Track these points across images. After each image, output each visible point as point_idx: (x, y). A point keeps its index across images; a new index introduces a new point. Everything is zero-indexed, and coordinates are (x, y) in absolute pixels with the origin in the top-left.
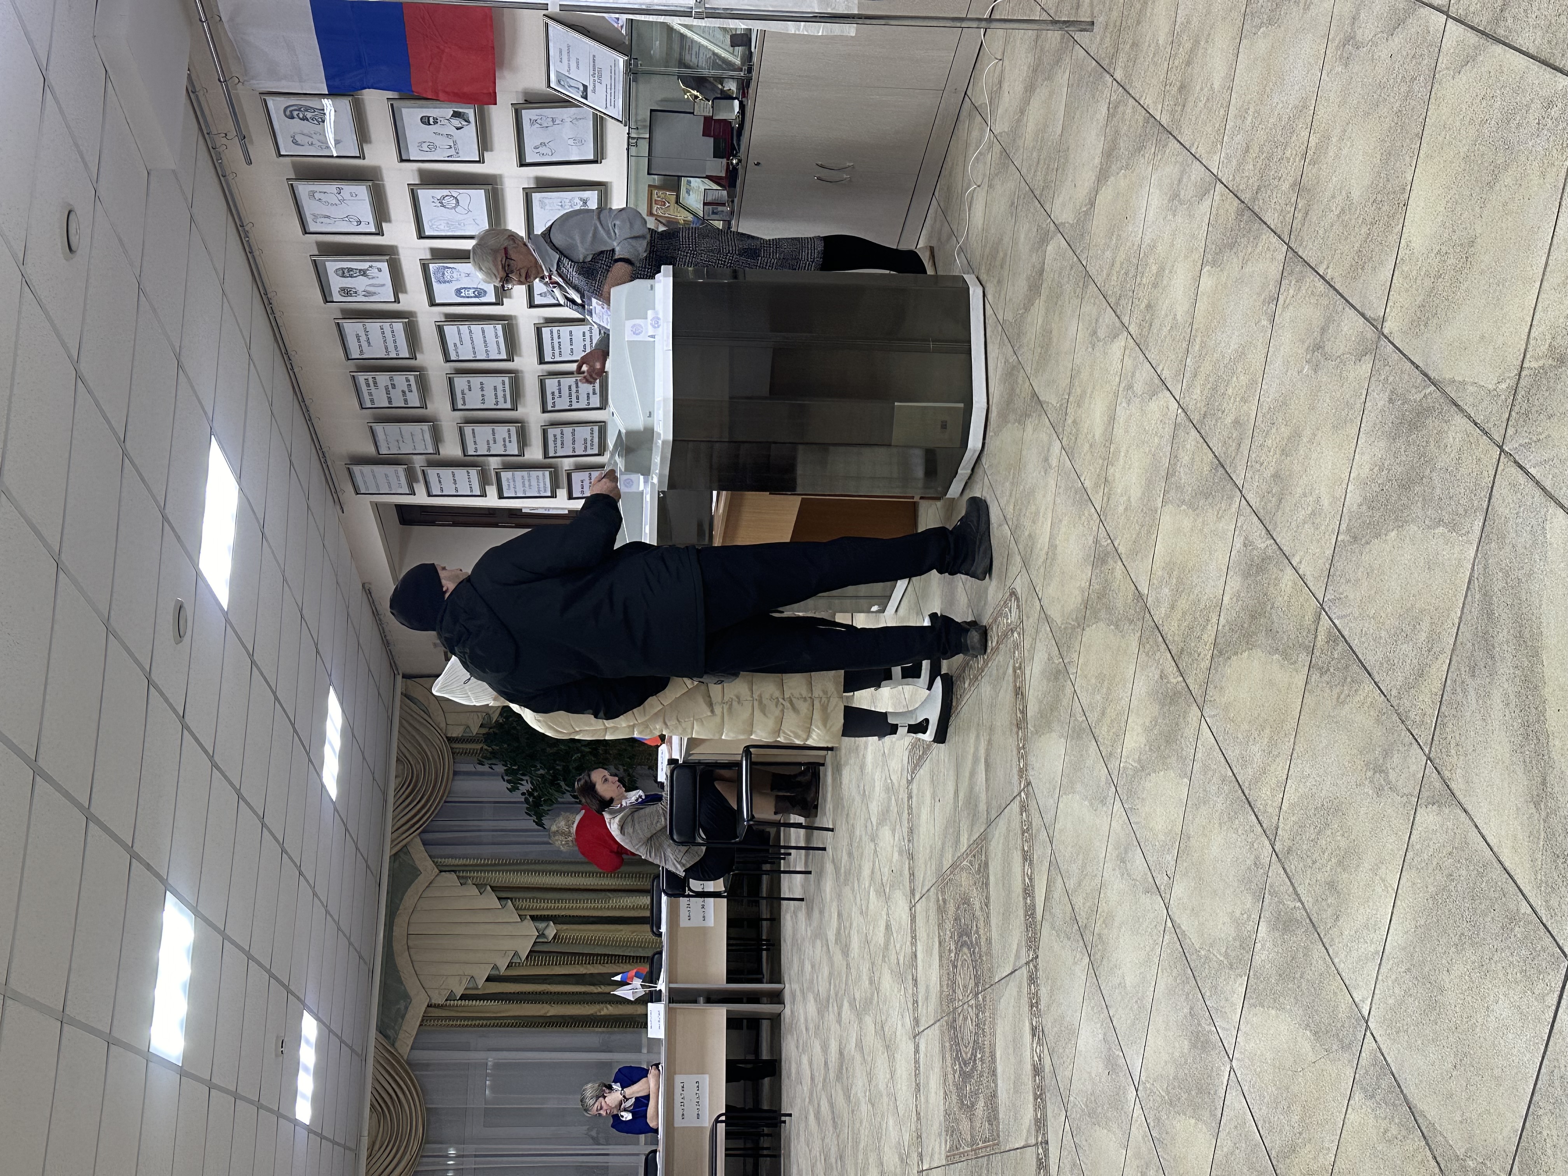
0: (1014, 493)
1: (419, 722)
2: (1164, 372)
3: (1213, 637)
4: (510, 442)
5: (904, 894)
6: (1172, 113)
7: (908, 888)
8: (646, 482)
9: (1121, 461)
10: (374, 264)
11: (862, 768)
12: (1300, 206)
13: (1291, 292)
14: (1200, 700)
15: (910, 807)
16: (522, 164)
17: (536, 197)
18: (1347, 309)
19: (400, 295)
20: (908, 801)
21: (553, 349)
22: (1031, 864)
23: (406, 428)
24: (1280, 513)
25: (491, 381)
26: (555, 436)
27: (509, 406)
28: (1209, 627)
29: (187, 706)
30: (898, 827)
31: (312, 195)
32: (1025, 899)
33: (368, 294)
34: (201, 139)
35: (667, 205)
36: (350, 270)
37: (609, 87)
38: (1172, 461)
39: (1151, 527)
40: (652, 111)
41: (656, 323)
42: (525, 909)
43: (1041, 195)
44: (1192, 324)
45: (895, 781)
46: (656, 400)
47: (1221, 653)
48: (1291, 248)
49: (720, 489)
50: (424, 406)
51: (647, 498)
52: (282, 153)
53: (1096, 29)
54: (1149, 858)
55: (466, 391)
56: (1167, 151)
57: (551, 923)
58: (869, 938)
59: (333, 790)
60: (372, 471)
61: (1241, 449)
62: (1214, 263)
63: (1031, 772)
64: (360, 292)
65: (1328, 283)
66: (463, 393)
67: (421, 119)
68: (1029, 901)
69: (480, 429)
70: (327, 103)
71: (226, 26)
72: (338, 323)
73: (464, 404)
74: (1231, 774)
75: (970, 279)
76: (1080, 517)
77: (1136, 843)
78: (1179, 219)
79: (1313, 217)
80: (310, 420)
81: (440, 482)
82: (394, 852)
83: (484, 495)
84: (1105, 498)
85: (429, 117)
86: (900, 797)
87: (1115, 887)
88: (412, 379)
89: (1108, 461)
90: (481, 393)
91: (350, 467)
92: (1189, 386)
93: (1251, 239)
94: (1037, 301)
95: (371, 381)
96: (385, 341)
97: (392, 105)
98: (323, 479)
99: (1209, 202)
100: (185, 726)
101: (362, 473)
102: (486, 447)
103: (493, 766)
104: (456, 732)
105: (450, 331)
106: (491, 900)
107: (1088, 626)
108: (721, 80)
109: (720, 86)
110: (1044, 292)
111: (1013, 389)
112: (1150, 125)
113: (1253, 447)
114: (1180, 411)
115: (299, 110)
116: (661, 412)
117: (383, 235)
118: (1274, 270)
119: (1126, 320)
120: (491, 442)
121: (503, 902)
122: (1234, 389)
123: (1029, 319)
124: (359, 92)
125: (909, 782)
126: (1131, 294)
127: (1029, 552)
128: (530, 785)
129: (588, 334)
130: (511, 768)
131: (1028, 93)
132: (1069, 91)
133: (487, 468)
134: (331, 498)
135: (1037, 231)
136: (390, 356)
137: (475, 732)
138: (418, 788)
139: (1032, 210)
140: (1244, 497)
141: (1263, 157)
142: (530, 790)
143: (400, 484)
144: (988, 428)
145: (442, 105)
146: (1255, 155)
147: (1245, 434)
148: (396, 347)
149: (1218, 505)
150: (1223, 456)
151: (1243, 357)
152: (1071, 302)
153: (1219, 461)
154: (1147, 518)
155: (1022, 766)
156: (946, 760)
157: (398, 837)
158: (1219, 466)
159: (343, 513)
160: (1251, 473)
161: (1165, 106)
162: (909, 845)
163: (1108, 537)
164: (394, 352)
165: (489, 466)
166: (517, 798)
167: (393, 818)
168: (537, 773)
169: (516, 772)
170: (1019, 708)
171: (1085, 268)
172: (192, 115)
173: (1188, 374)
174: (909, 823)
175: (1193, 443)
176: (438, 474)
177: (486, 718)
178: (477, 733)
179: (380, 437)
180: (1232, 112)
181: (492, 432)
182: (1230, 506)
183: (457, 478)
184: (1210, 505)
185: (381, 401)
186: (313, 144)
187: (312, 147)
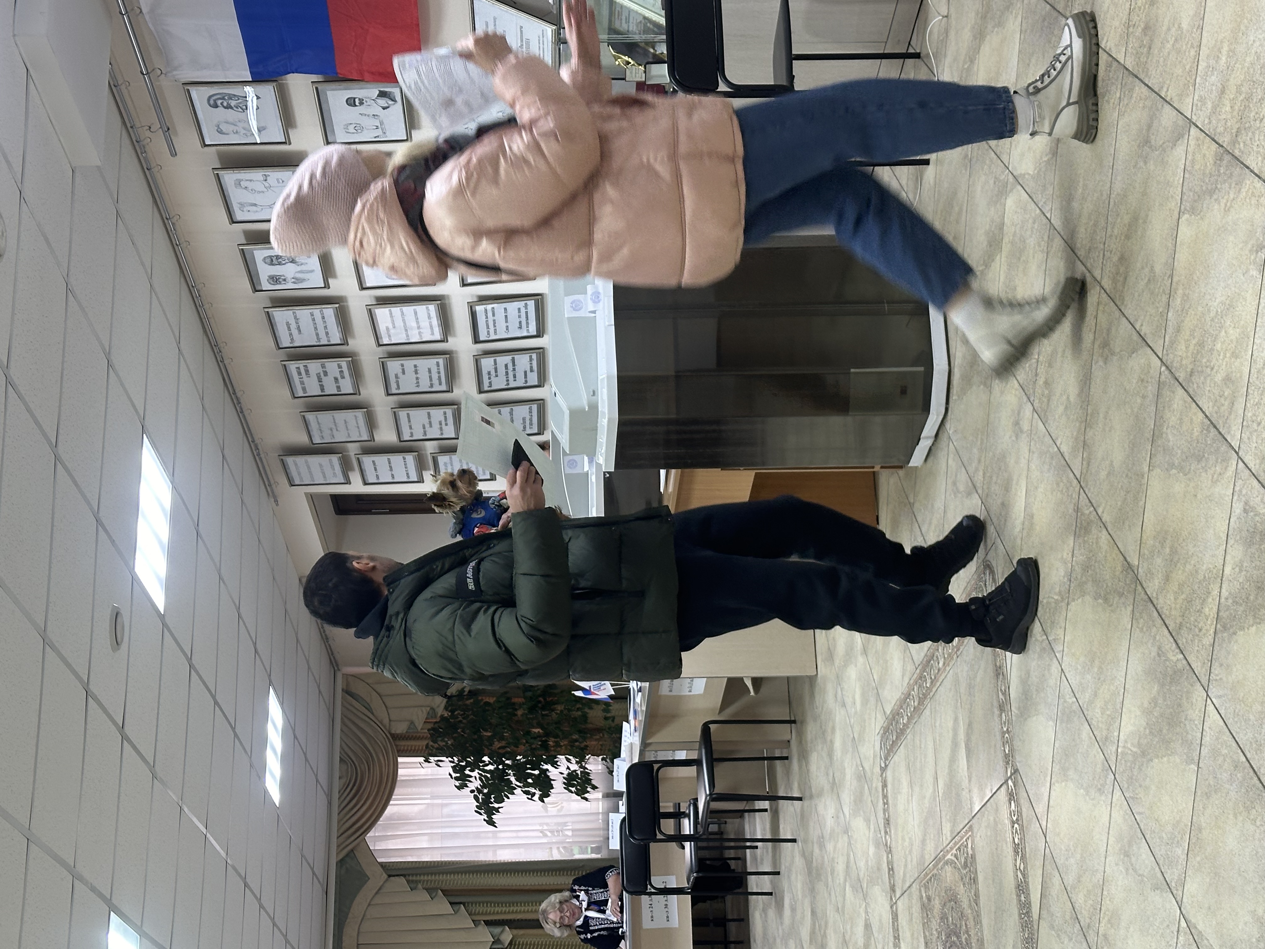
0: (983, 458)
1: (362, 719)
2: (1143, 328)
3: (1215, 609)
4: (446, 425)
5: (883, 891)
6: (1138, 55)
7: (888, 884)
8: (591, 461)
9: (1101, 423)
11: (830, 755)
14: (1204, 680)
15: (885, 796)
19: (330, 281)
20: (883, 790)
21: (488, 327)
22: (1023, 858)
23: (341, 416)
25: (424, 364)
27: (444, 387)
28: (1210, 600)
29: (126, 716)
30: (873, 817)
31: (238, 183)
32: (1019, 896)
33: (297, 280)
34: (124, 132)
36: (278, 257)
38: (1158, 424)
39: (1138, 493)
41: (596, 298)
42: (478, 914)
44: (1172, 276)
45: (867, 768)
46: (600, 378)
47: (1225, 628)
49: (668, 467)
50: (357, 393)
51: (593, 479)
52: (207, 143)
54: (1156, 851)
55: (400, 375)
56: (1134, 95)
57: (507, 928)
58: (847, 938)
59: (275, 794)
60: (306, 462)
61: (1235, 408)
62: (1193, 211)
63: (1018, 758)
64: (289, 279)
66: (397, 376)
67: (347, 101)
68: (1023, 899)
69: (414, 412)
70: (249, 90)
71: (147, 17)
72: (268, 312)
73: (399, 387)
74: (1244, 759)
76: (1057, 484)
77: (1140, 835)
78: (1151, 165)
80: (242, 412)
81: (376, 469)
82: (341, 856)
83: (421, 481)
84: (1085, 463)
85: (354, 99)
86: (874, 785)
87: (1120, 883)
88: (344, 365)
89: (1087, 423)
90: (415, 376)
91: (283, 458)
92: (1172, 343)
93: (1233, 185)
94: (998, 257)
95: (302, 369)
96: (316, 328)
97: (317, 89)
98: (256, 471)
99: (1184, 147)
100: (124, 738)
101: (296, 464)
102: (422, 430)
103: (439, 763)
104: (400, 728)
105: (382, 313)
106: (443, 906)
107: (1074, 600)
108: (653, 44)
109: (652, 50)
110: (1006, 247)
113: (1248, 405)
114: (1163, 368)
115: (223, 98)
116: (605, 391)
119: (1098, 274)
120: (427, 426)
121: (456, 907)
122: (1223, 343)
123: (990, 276)
124: (283, 77)
125: (883, 770)
126: (1102, 246)
127: (1002, 523)
128: (479, 782)
129: (523, 311)
130: (458, 765)
131: (978, 41)
132: (1022, 37)
133: (423, 452)
134: (265, 490)
135: (995, 183)
136: (322, 343)
137: (419, 729)
138: (362, 789)
139: (987, 162)
140: (1241, 460)
141: (1242, 98)
142: (479, 787)
143: (334, 474)
144: (951, 391)
145: (368, 85)
146: (1232, 97)
147: (1238, 392)
148: (327, 333)
149: (1213, 469)
150: (1215, 415)
151: (1232, 309)
152: (1036, 257)
153: (1210, 420)
154: (1133, 484)
155: (1007, 752)
156: (923, 746)
157: (344, 842)
158: (1211, 427)
159: (277, 505)
160: (1248, 433)
161: (1130, 50)
162: (885, 837)
163: (1090, 504)
164: (326, 339)
165: (425, 450)
166: (466, 796)
167: (338, 822)
168: (486, 768)
169: (464, 768)
170: (1001, 690)
171: (1050, 221)
172: (114, 108)
173: (1170, 330)
174: (884, 814)
175: (1181, 402)
176: (373, 462)
177: (431, 713)
178: (421, 729)
179: (313, 426)
180: (1204, 51)
181: (427, 416)
182: (1226, 469)
183: (392, 465)
184: (1203, 468)
185: (314, 390)
186: (237, 132)
187: (236, 135)
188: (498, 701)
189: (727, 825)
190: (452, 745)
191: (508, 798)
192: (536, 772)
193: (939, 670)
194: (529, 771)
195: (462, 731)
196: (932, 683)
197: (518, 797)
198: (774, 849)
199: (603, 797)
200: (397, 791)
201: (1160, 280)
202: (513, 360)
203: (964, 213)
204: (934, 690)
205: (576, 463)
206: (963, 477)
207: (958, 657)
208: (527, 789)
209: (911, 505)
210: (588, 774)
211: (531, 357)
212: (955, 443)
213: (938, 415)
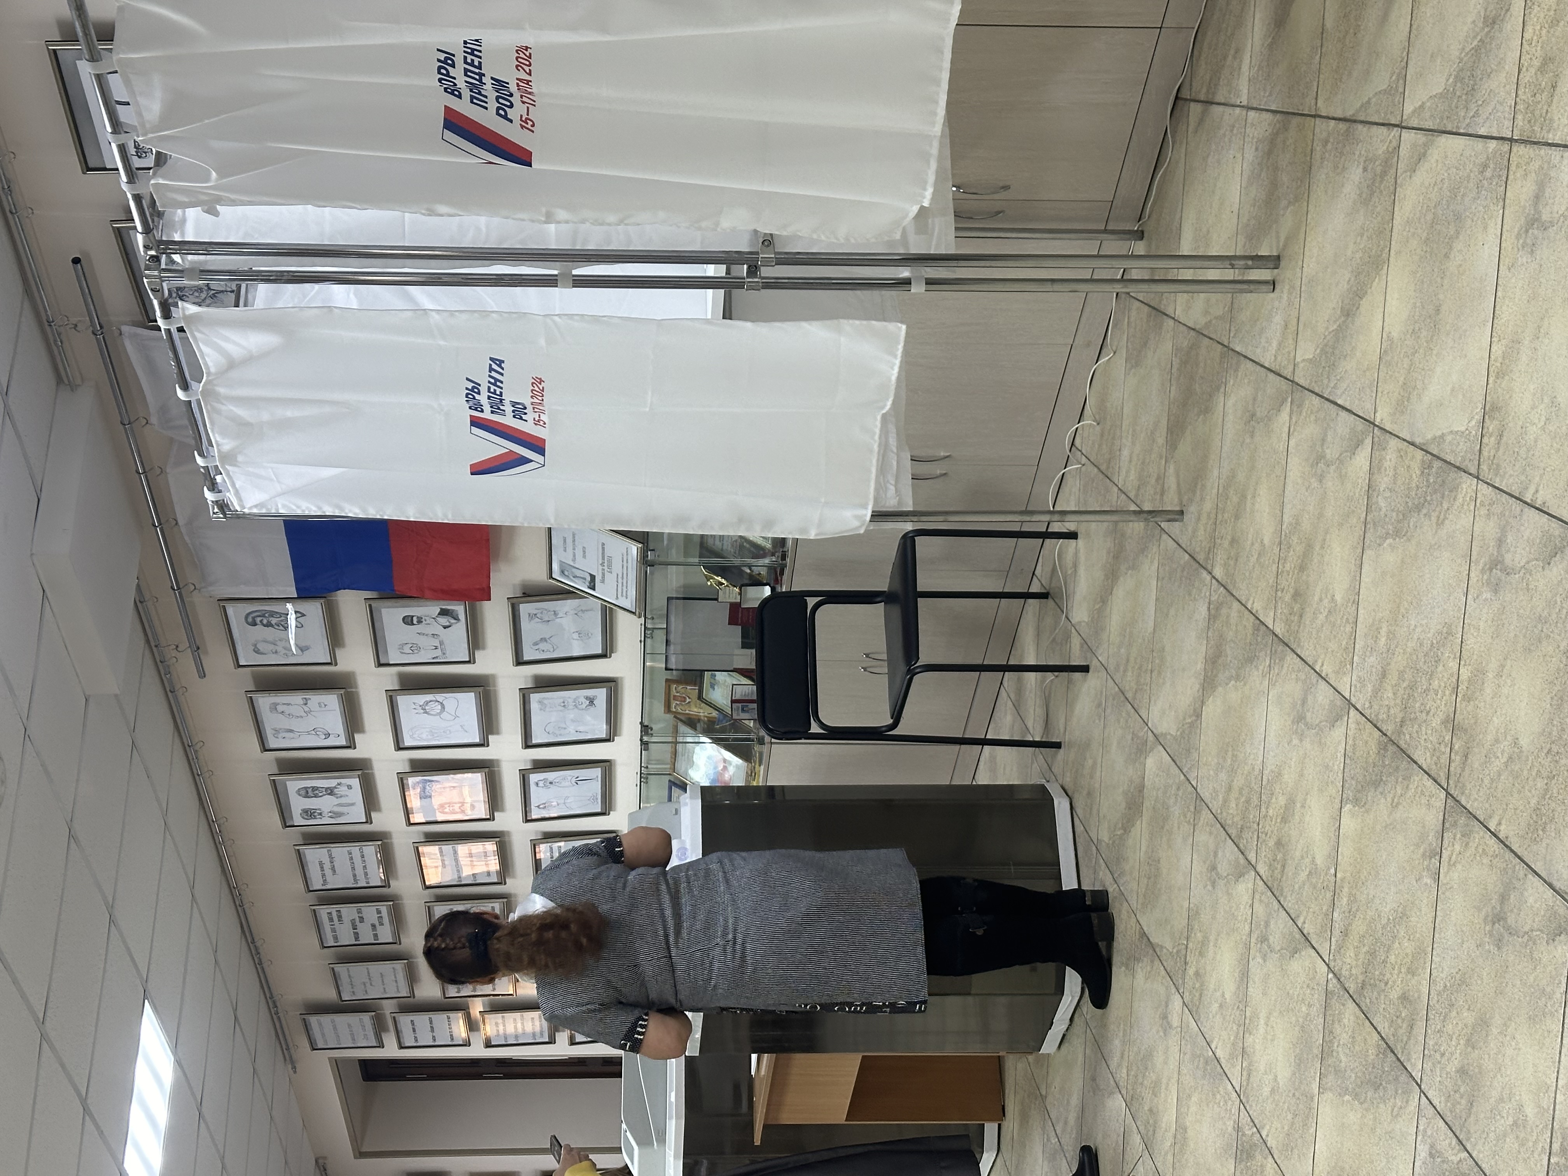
0: (1126, 1053)
2: (1306, 926)
6: (1288, 622)
9: (1262, 1030)
10: (343, 781)
12: (1456, 747)
13: (1457, 847)
16: (519, 662)
17: (535, 698)
18: (1530, 876)
19: (373, 815)
23: (375, 968)
24: (1472, 1119)
31: (274, 707)
33: (335, 815)
34: (147, 652)
35: (688, 700)
36: (314, 789)
37: (620, 576)
38: (1327, 1039)
39: (1308, 1118)
40: (669, 599)
43: (1134, 698)
44: (1335, 871)
48: (1451, 795)
49: (760, 1051)
50: (397, 941)
52: (242, 662)
53: (1186, 517)
56: (1285, 666)
60: (333, 1021)
61: (1414, 1032)
62: (1356, 801)
64: (325, 813)
65: (1502, 842)
67: (404, 619)
71: (183, 529)
72: (299, 850)
75: (1054, 790)
76: (1214, 1095)
78: (1307, 743)
79: (1475, 761)
80: (261, 963)
81: (414, 1030)
83: (468, 1044)
84: (1245, 1073)
85: (412, 617)
89: (1245, 1027)
91: (305, 1017)
92: (1340, 948)
93: (1400, 779)
94: (1138, 823)
95: (335, 915)
96: (353, 869)
97: (370, 606)
98: (273, 1033)
99: (1343, 729)
101: (320, 1024)
105: (430, 852)
108: (749, 565)
109: (748, 573)
110: (1147, 812)
112: (1261, 632)
113: (1429, 1031)
114: (1331, 975)
115: (263, 616)
117: (355, 748)
118: (1433, 819)
119: (1252, 857)
122: (1397, 956)
123: (1130, 842)
124: (333, 593)
126: (1255, 826)
127: (1151, 1133)
131: (1110, 581)
132: (1159, 584)
133: (471, 1010)
134: (281, 1056)
135: (1133, 739)
136: (359, 885)
139: (1124, 714)
140: (1424, 1094)
141: (1405, 685)
143: (365, 1035)
145: (429, 603)
146: (1394, 683)
147: (1418, 1014)
148: (366, 874)
149: (1392, 1100)
150: (1392, 1038)
151: (1405, 918)
152: (1182, 828)
153: (1387, 1044)
154: (1301, 1106)
158: (1388, 1051)
159: (295, 1072)
160: (1430, 1064)
161: (1278, 614)
163: (1252, 1124)
164: (364, 880)
165: (474, 1009)
171: (1196, 790)
172: (139, 627)
173: (1337, 932)
175: (1352, 1018)
176: (412, 1021)
179: (344, 979)
180: (1361, 629)
182: (1407, 1102)
183: (434, 1025)
184: (1381, 1098)
185: (346, 938)
186: (276, 652)
187: (274, 655)
201: (1323, 874)
203: (1099, 769)
209: (1044, 1098)
213: (1073, 997)
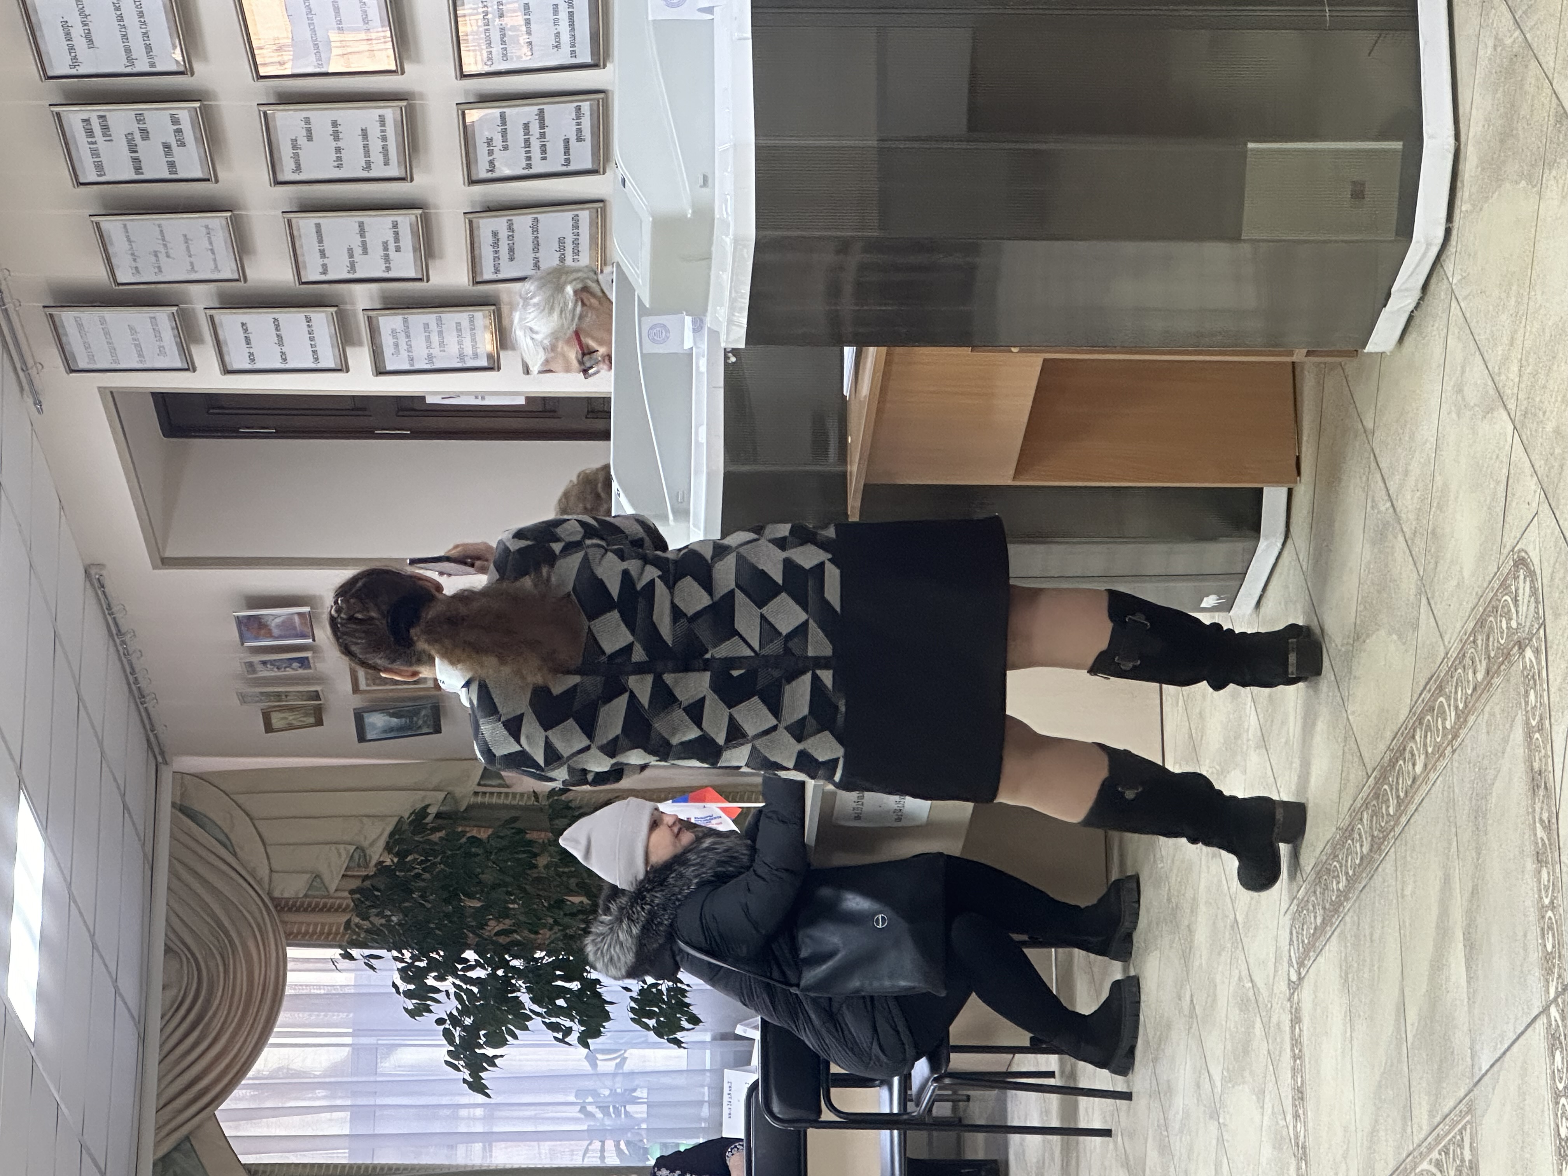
1: (212, 866)
4: (398, 249)
8: (698, 327)
11: (1186, 955)
15: (1296, 1042)
20: (1293, 1028)
21: (487, 45)
23: (176, 226)
25: (353, 118)
26: (495, 234)
27: (394, 170)
30: (1271, 1085)
45: (1260, 984)
46: (719, 148)
49: (861, 343)
51: (701, 365)
55: (302, 141)
59: (28, 1015)
60: (103, 322)
66: (295, 145)
69: (330, 222)
73: (298, 168)
81: (248, 341)
82: (160, 1154)
86: (1274, 1020)
88: (184, 117)
90: (334, 144)
91: (54, 312)
95: (96, 124)
101: (80, 326)
102: (346, 261)
103: (373, 962)
104: (292, 887)
111: (1513, 106)
116: (729, 175)
120: (358, 251)
125: (1295, 986)
128: (456, 1003)
129: (564, 10)
130: (410, 966)
133: (348, 307)
134: (14, 379)
136: (137, 69)
137: (332, 887)
138: (210, 1013)
142: (455, 1013)
143: (161, 348)
144: (1459, 195)
148: (149, 49)
155: (1549, 948)
156: (1376, 936)
157: (170, 1120)
159: (40, 411)
162: (1295, 1127)
164: (146, 60)
165: (353, 304)
166: (428, 1032)
167: (159, 1080)
168: (469, 974)
169: (425, 972)
170: (1541, 820)
174: (1294, 1077)
176: (243, 324)
177: (356, 856)
178: (336, 890)
179: (119, 247)
181: (357, 229)
183: (283, 332)
185: (120, 168)
188: (496, 836)
189: (971, 1104)
190: (399, 924)
191: (515, 1037)
192: (575, 986)
193: (1414, 780)
194: (560, 983)
195: (421, 896)
196: (1399, 805)
197: (535, 1037)
198: (1066, 1152)
199: (714, 1039)
200: (283, 1017)
202: (541, 114)
204: (1404, 820)
205: (668, 331)
206: (1476, 374)
207: (1454, 751)
208: (553, 1020)
210: (683, 992)
211: (578, 109)
212: (1462, 304)
213: (1428, 245)
